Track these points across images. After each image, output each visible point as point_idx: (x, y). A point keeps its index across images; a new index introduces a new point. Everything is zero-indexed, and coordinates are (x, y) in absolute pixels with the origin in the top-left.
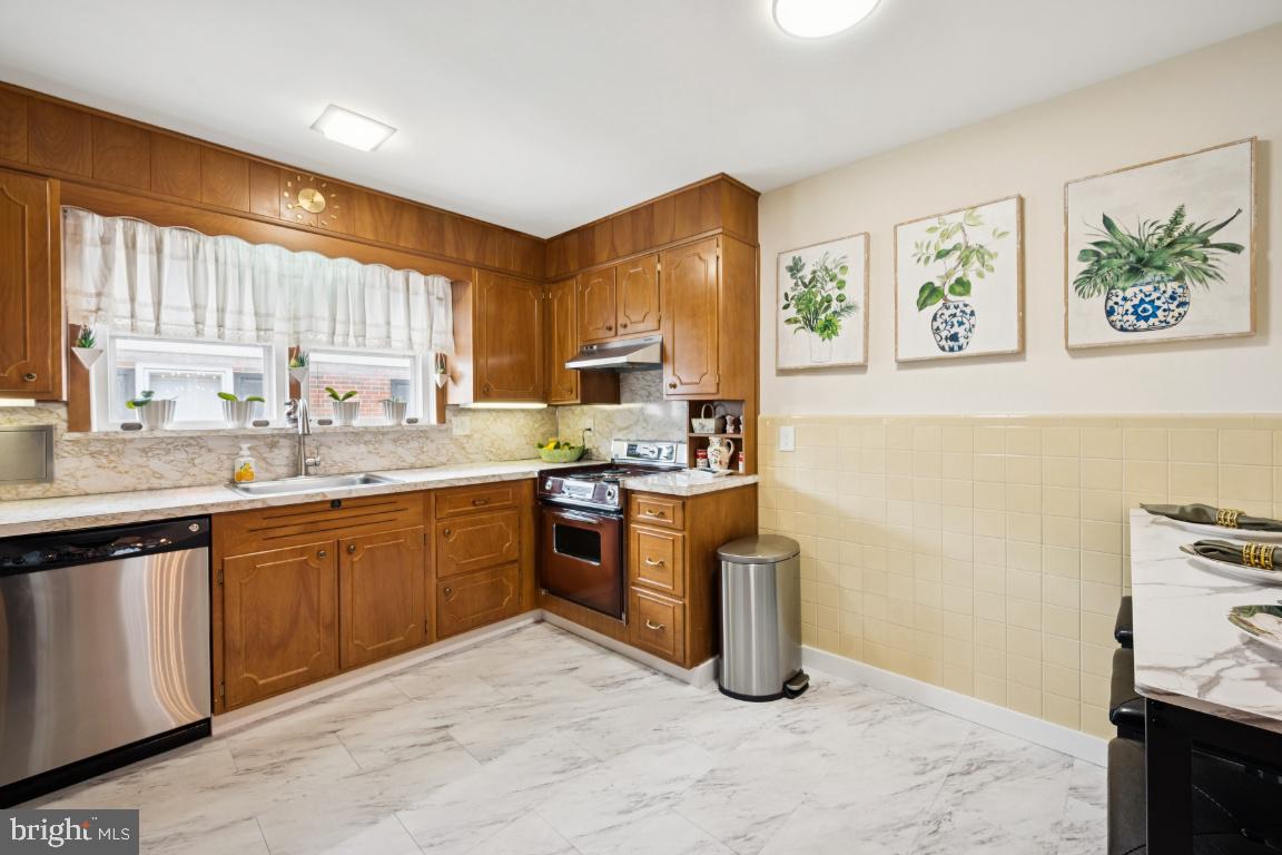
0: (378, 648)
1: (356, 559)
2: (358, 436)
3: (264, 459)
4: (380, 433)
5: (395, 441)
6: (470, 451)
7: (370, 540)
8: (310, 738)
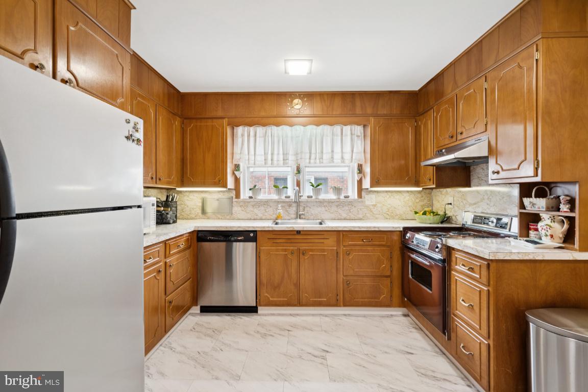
0: (315, 301)
1: (306, 258)
2: (322, 203)
3: (287, 211)
4: (330, 202)
5: (337, 206)
6: (375, 213)
7: (312, 250)
8: (281, 329)
